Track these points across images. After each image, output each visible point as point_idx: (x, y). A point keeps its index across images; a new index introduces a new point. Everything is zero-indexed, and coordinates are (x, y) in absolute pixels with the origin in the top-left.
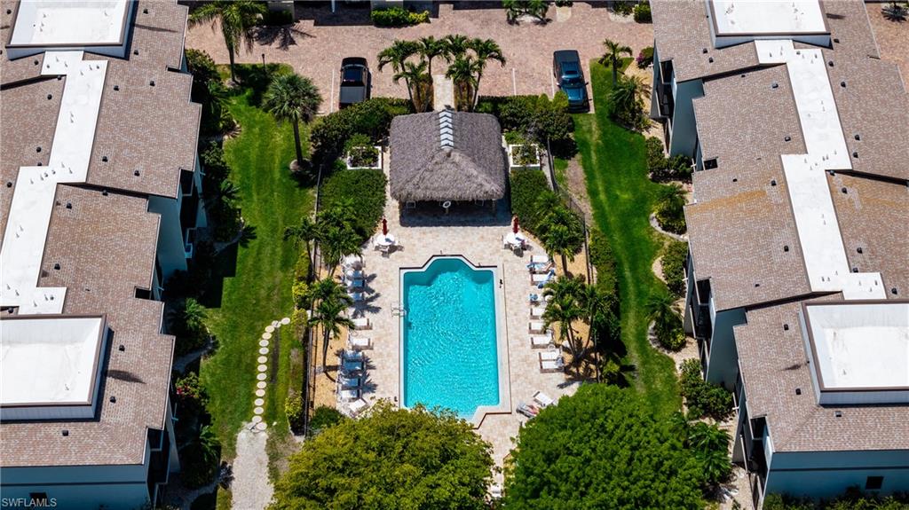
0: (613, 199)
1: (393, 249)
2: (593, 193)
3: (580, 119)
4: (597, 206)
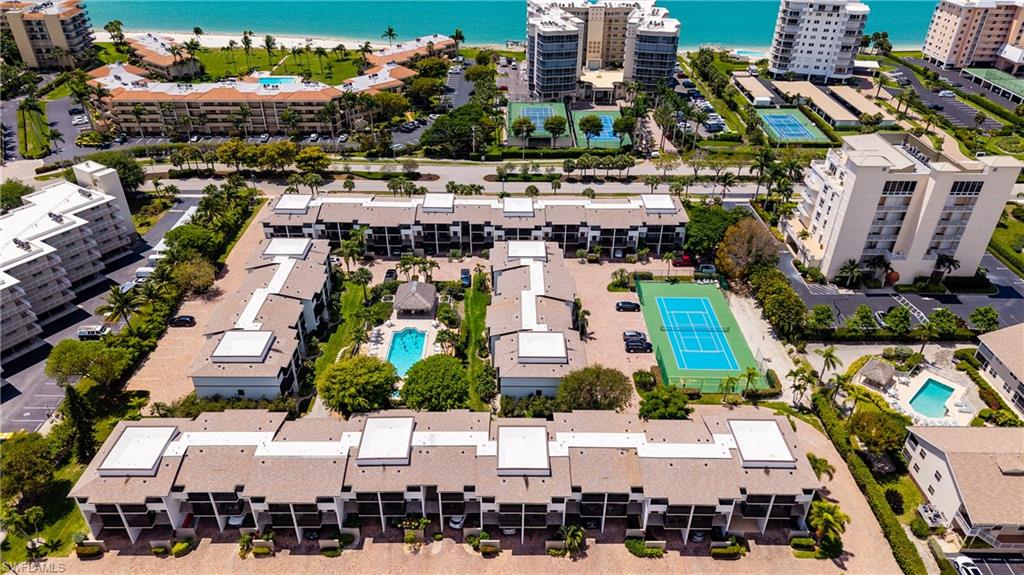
0: (473, 313)
1: (392, 325)
2: (466, 311)
3: (467, 290)
4: (467, 315)
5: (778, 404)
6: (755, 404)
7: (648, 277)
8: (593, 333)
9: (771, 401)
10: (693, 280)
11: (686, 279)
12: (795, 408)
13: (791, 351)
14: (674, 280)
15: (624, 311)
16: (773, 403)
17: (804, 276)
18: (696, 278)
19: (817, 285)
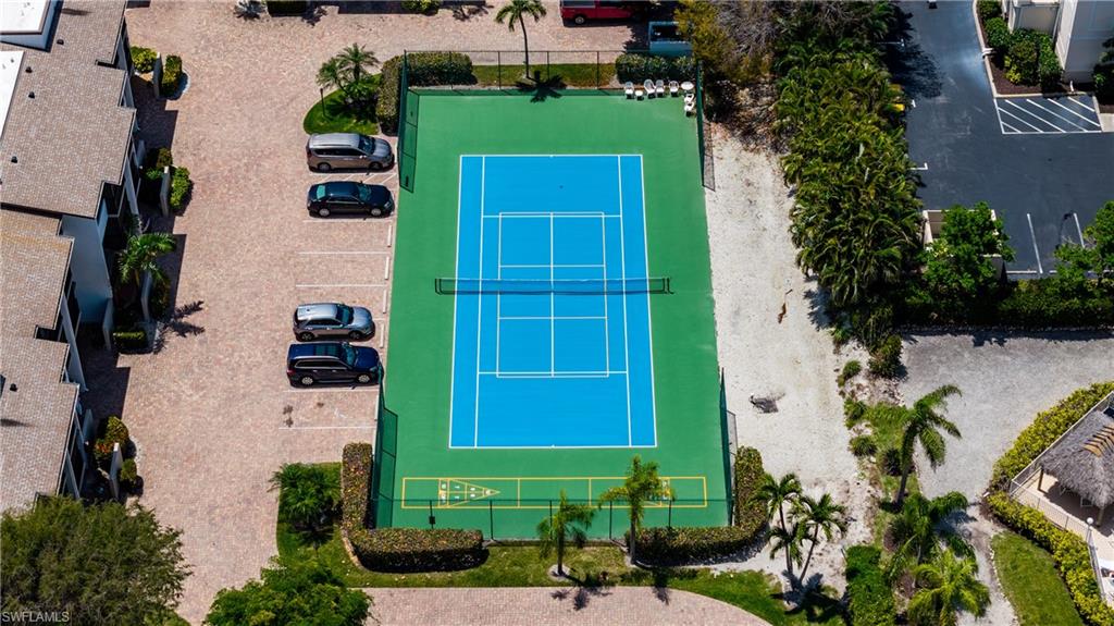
5: (740, 578)
6: (660, 584)
7: (454, 72)
8: (196, 308)
9: (718, 569)
10: (615, 83)
11: (588, 77)
12: (789, 597)
13: (851, 371)
14: (545, 83)
15: (332, 215)
16: (723, 577)
17: (997, 60)
18: (627, 74)
19: (1031, 97)
